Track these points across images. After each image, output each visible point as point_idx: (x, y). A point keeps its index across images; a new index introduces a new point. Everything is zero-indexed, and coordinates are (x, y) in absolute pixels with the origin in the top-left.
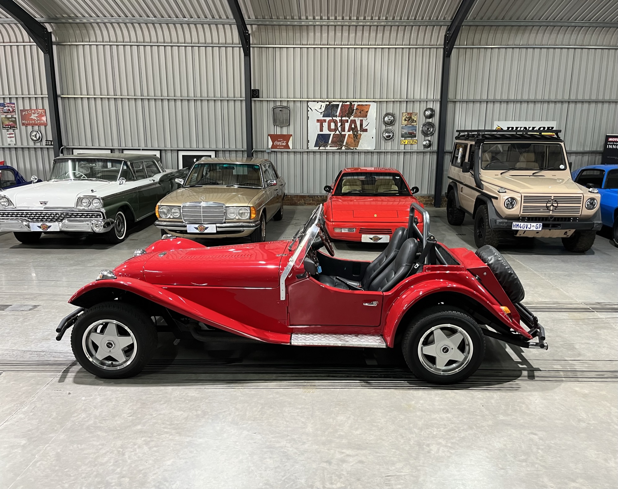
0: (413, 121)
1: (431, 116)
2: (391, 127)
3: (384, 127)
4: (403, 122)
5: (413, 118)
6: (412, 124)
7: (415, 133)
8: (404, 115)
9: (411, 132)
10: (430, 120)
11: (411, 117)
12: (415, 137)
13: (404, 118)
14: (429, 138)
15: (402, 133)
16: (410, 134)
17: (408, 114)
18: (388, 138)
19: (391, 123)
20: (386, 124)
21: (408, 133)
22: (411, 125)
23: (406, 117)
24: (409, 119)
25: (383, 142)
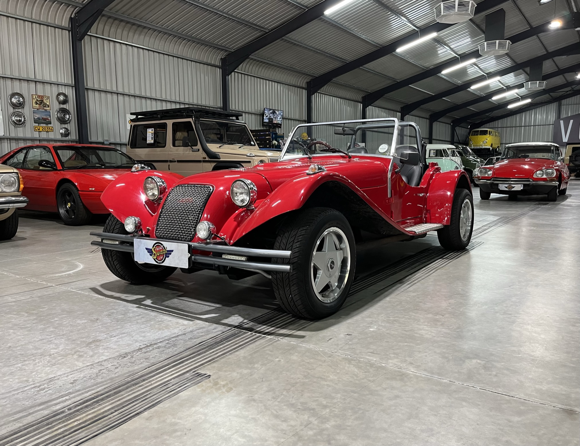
0: (45, 105)
1: (65, 102)
2: (20, 110)
3: (11, 110)
4: (34, 105)
5: (45, 101)
6: (45, 108)
7: (49, 119)
8: (34, 98)
9: (45, 117)
10: (64, 106)
11: (43, 101)
12: (51, 124)
13: (34, 101)
14: (66, 126)
15: (34, 118)
16: (45, 119)
17: (39, 96)
18: (18, 124)
19: (21, 105)
20: (14, 106)
21: (42, 118)
22: (43, 109)
23: (37, 100)
24: (41, 103)
25: (12, 127)
